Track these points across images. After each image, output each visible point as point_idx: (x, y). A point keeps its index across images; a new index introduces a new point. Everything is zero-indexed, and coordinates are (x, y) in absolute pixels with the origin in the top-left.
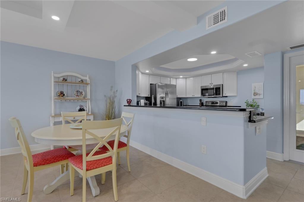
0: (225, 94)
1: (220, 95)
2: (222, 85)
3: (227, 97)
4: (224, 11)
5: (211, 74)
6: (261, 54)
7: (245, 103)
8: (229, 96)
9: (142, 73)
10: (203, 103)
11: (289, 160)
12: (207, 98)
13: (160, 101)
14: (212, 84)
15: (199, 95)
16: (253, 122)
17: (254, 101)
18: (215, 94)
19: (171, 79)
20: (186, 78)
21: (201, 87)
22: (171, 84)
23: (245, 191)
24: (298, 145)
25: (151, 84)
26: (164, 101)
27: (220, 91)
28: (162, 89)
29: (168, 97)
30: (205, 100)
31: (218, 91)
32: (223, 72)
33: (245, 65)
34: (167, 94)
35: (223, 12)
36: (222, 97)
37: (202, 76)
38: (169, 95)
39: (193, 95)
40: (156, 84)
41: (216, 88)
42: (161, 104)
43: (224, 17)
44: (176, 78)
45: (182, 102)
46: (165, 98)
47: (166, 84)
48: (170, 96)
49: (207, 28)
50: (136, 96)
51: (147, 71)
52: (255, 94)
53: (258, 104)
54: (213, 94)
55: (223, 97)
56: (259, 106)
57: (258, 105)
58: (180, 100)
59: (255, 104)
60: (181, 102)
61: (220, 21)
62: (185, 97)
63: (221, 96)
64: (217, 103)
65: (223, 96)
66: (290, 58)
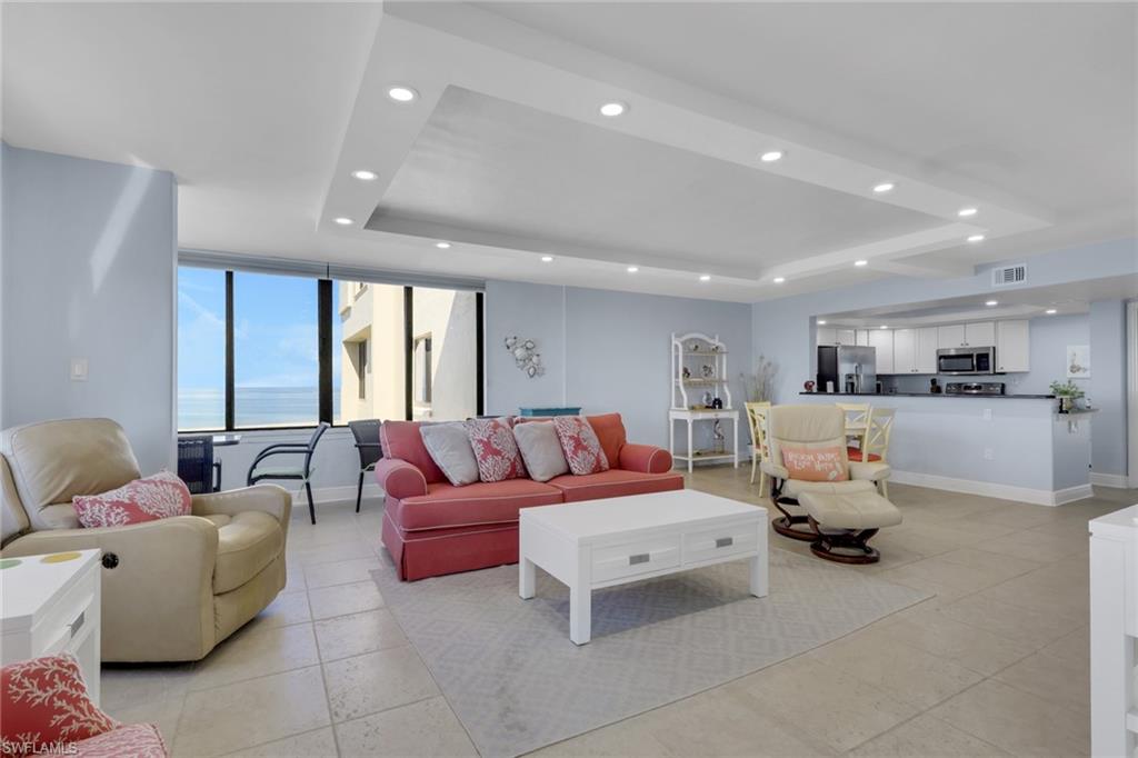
0: (999, 367)
1: (988, 370)
2: (994, 348)
3: (1005, 374)
5: (965, 323)
8: (1011, 373)
10: (939, 386)
12: (952, 376)
13: (846, 381)
14: (966, 345)
15: (933, 369)
17: (1073, 383)
18: (975, 369)
19: (857, 332)
20: (894, 330)
21: (938, 351)
25: (819, 347)
26: (852, 384)
27: (988, 361)
30: (947, 380)
31: (982, 361)
32: (997, 320)
33: (1053, 311)
34: (858, 368)
35: (1020, 269)
36: (992, 375)
37: (940, 328)
39: (914, 369)
40: (836, 348)
41: (978, 356)
43: (1023, 276)
44: (868, 330)
46: (855, 377)
49: (994, 285)
52: (1074, 369)
53: (1080, 390)
54: (971, 369)
55: (995, 374)
56: (1084, 395)
57: (1082, 393)
59: (1074, 389)
61: (1015, 279)
62: (892, 373)
63: (991, 371)
64: (978, 387)
65: (996, 371)
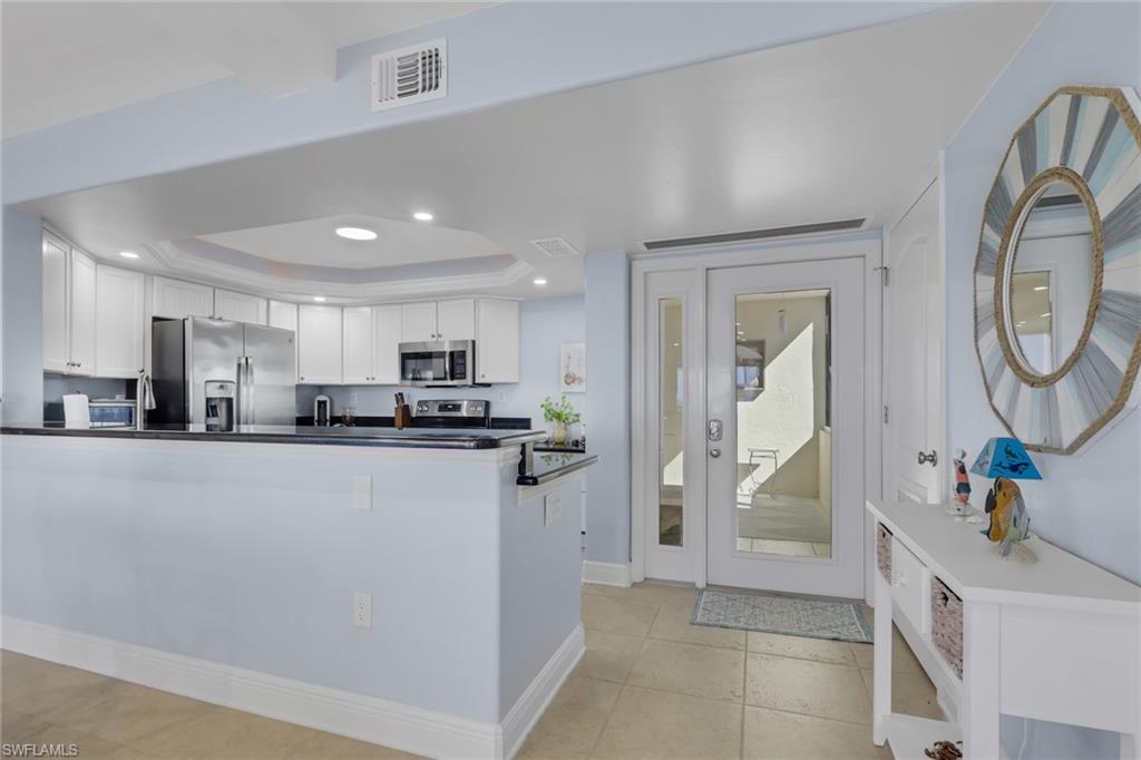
0: (483, 376)
1: (465, 378)
2: (474, 342)
3: (489, 385)
4: (437, 55)
5: (437, 301)
6: (577, 250)
7: (542, 406)
8: (498, 384)
9: (99, 261)
10: (407, 406)
11: (646, 579)
12: (422, 387)
13: (208, 400)
14: (440, 336)
15: (392, 375)
16: (531, 481)
17: (567, 401)
18: (448, 376)
19: (273, 303)
20: (343, 307)
21: (400, 345)
22: (272, 325)
23: (501, 742)
24: (663, 532)
25: (155, 319)
26: (229, 401)
27: (464, 364)
28: (222, 344)
29: (252, 381)
30: (416, 396)
31: (457, 364)
32: (476, 295)
33: (540, 282)
34: (243, 368)
35: (430, 57)
36: (471, 387)
37: (404, 306)
38: (255, 370)
39: (369, 376)
40: (184, 320)
41: (452, 354)
42: (215, 415)
43: (437, 77)
44: (298, 304)
45: (325, 402)
46: (234, 387)
47: (239, 323)
48: (259, 375)
49: (376, 106)
50: (42, 376)
51: (130, 255)
52: (569, 379)
53: (575, 412)
54: (443, 376)
55: (475, 385)
56: (581, 418)
57: (577, 415)
58: (321, 393)
59: (568, 410)
60: (322, 404)
61: (420, 86)
62: (339, 383)
63: (470, 383)
64: (457, 407)
65: (477, 381)
66: (646, 274)
